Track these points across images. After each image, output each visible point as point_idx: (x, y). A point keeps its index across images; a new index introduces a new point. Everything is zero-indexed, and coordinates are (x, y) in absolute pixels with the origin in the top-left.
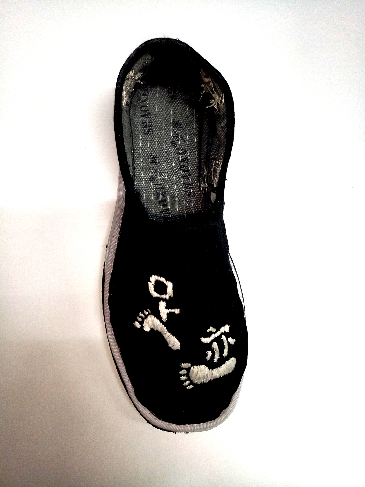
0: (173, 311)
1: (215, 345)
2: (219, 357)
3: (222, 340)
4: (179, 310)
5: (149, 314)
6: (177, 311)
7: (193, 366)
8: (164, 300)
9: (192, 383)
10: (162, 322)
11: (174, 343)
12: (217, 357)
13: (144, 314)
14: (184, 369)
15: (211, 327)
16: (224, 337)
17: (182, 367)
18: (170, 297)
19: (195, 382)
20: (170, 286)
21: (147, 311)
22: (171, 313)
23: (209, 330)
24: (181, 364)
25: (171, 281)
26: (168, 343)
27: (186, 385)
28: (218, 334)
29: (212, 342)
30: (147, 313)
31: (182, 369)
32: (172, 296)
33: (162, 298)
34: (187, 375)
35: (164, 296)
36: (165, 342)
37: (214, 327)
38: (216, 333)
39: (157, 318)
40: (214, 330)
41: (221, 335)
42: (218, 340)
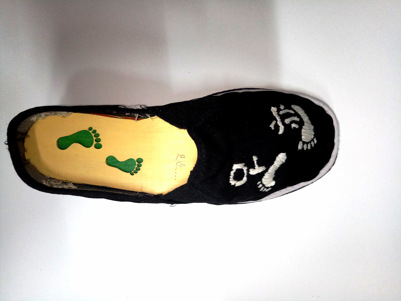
0: (255, 162)
1: (287, 121)
2: (296, 117)
3: (283, 114)
4: (254, 157)
5: (262, 183)
6: (255, 159)
7: (302, 139)
8: (248, 171)
9: (313, 140)
10: (266, 171)
11: (281, 158)
12: (296, 119)
13: (261, 187)
14: (303, 147)
15: (271, 126)
16: (281, 113)
17: (301, 149)
18: (245, 166)
19: (313, 136)
20: (236, 167)
21: (259, 185)
22: (258, 164)
23: (273, 128)
24: (298, 150)
25: (232, 166)
26: (282, 163)
27: (314, 144)
28: (278, 118)
29: (284, 124)
30: (261, 185)
31: (303, 148)
32: (243, 164)
33: (247, 173)
34: (307, 143)
35: (245, 172)
36: (282, 166)
37: (271, 123)
38: (276, 121)
39: (264, 175)
40: (274, 123)
41: (279, 115)
42: (283, 118)
